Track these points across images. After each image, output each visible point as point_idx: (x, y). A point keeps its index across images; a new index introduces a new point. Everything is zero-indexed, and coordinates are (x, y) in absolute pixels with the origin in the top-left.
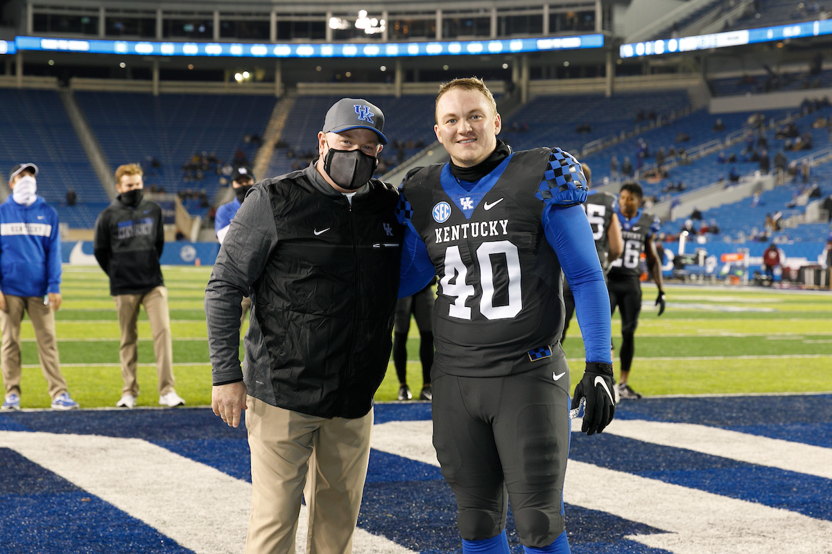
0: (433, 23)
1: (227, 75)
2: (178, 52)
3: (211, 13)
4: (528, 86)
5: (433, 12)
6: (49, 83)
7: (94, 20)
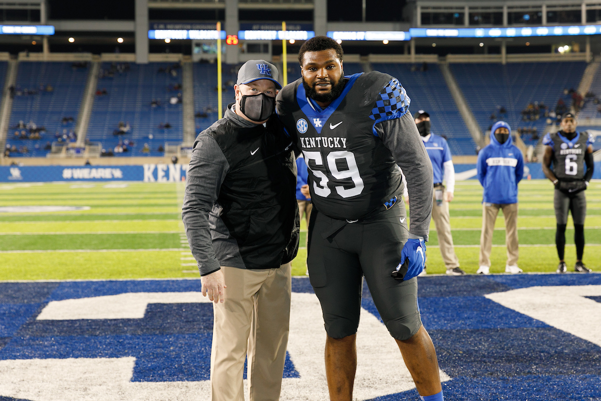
1: (553, 48)
2: (518, 34)
3: (540, 7)
6: (431, 59)
7: (462, 15)
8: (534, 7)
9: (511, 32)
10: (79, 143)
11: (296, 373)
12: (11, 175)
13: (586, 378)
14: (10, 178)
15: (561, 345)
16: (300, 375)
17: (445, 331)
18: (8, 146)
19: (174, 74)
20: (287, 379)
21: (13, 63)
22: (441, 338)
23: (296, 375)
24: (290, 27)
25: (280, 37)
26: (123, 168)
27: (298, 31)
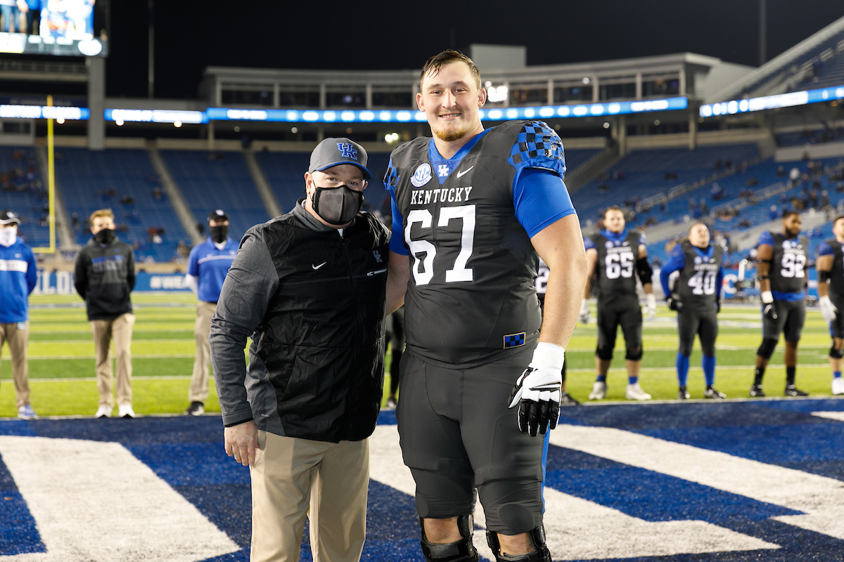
0: (545, 91)
1: (379, 136)
2: (338, 119)
3: (364, 87)
4: (625, 142)
5: (545, 82)
6: (234, 146)
7: (271, 94)
8: (357, 87)
9: (330, 116)
11: (42, 547)
13: (407, 542)
15: (378, 501)
16: (47, 548)
17: (237, 486)
20: (30, 554)
22: (231, 495)
23: (42, 549)
24: (58, 103)
25: (46, 115)
27: (68, 108)
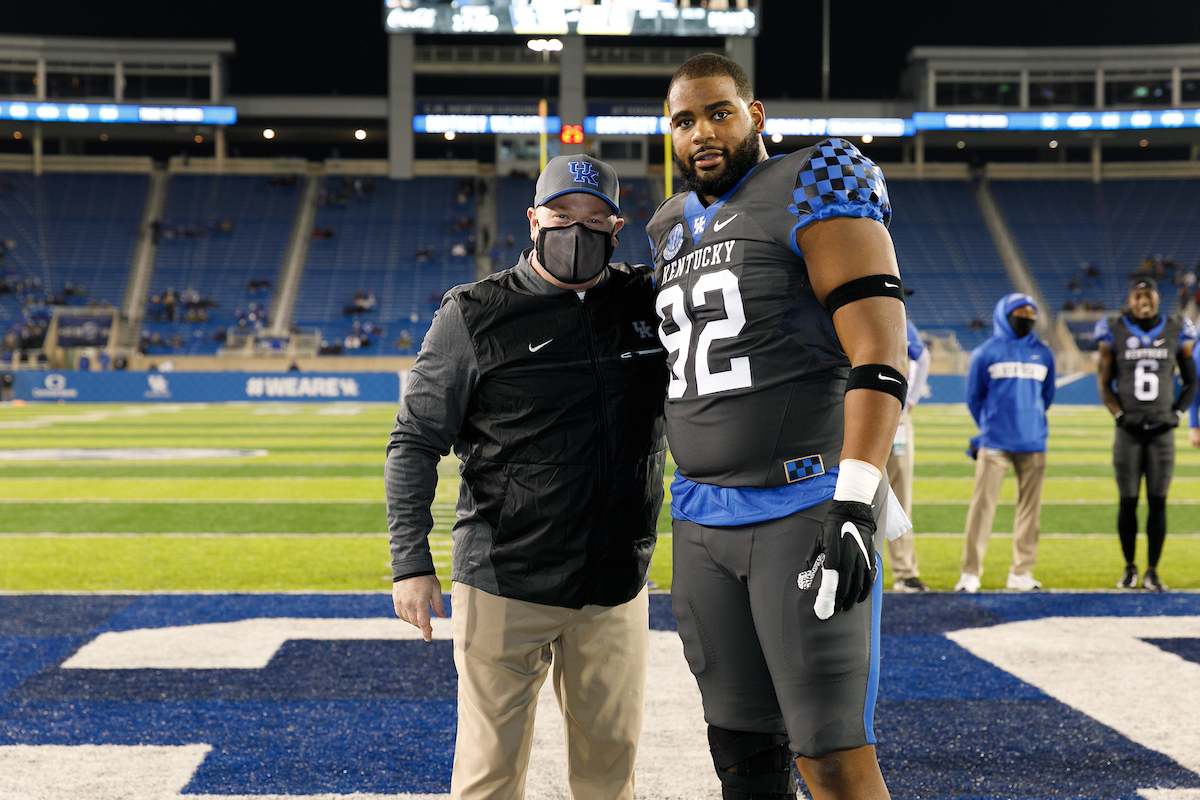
2: (1125, 124)
3: (1169, 71)
6: (956, 171)
7: (1015, 88)
8: (1156, 71)
9: (1111, 120)
10: (278, 329)
12: (149, 388)
14: (147, 394)
18: (146, 334)
19: (462, 199)
21: (159, 177)
26: (360, 378)
